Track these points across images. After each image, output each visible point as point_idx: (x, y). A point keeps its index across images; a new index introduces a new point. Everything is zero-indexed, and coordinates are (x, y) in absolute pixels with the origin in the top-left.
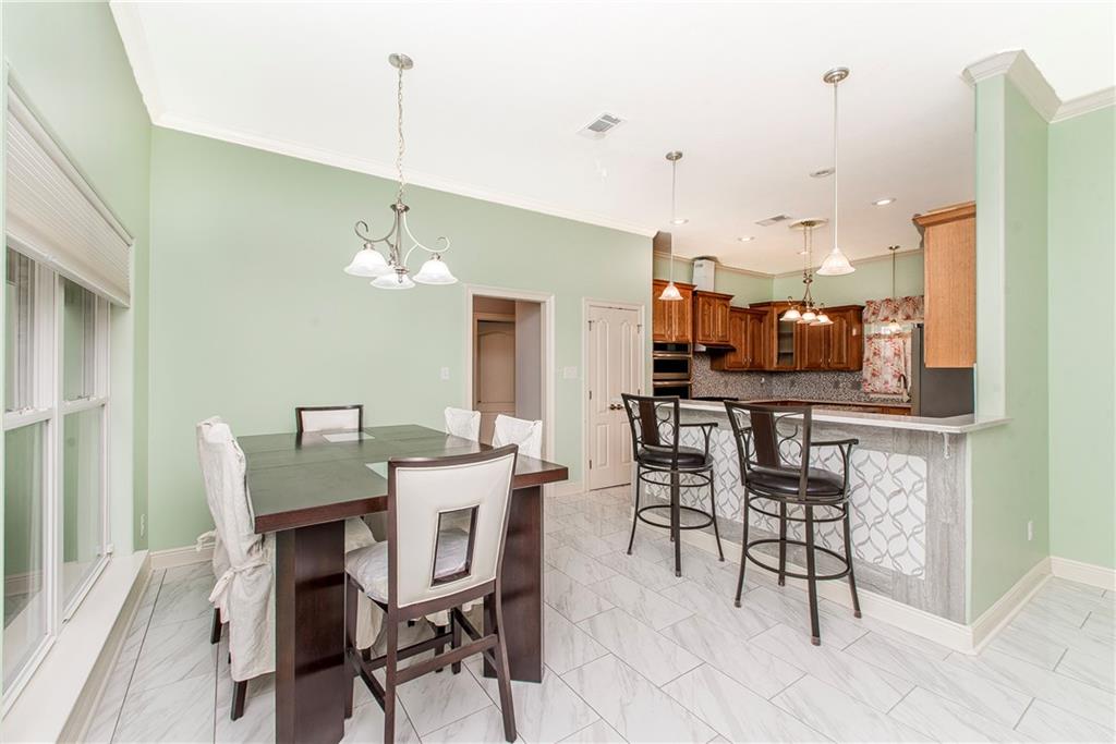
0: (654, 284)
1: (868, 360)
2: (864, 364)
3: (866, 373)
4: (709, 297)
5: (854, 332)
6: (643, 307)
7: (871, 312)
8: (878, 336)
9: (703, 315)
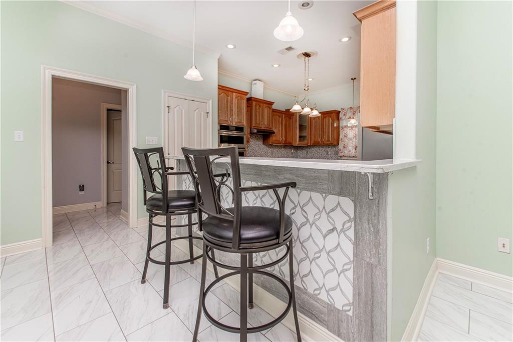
0: (219, 88)
1: (342, 139)
2: (340, 142)
3: (341, 146)
4: (259, 102)
5: (335, 125)
6: (211, 101)
7: (343, 114)
8: (346, 126)
9: (256, 112)
